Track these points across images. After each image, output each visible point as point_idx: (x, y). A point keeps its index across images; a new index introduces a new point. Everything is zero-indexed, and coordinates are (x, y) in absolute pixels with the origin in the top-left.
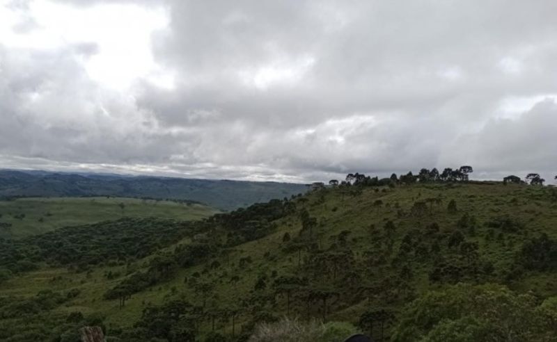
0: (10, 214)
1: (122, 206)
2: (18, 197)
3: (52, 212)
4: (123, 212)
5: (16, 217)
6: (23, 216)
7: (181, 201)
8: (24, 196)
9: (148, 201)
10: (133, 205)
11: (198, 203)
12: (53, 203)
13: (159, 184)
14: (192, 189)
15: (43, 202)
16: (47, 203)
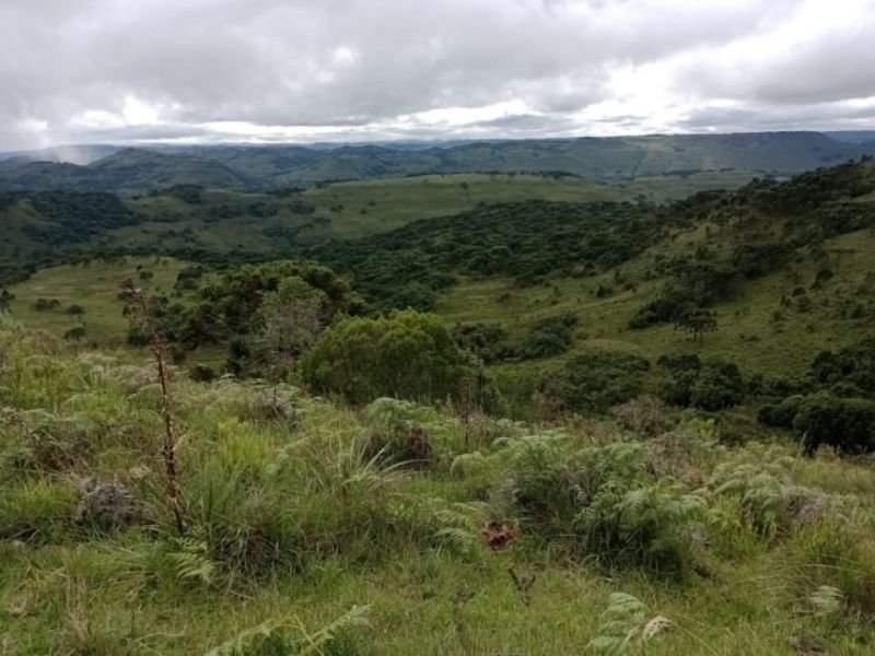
0: (324, 205)
1: (464, 186)
2: (330, 182)
3: (376, 200)
4: (467, 195)
5: (333, 209)
6: (341, 207)
7: (544, 174)
8: (336, 181)
9: (498, 177)
10: (479, 183)
11: (569, 174)
12: (376, 187)
13: (489, 150)
14: (536, 155)
15: (362, 187)
16: (368, 188)
